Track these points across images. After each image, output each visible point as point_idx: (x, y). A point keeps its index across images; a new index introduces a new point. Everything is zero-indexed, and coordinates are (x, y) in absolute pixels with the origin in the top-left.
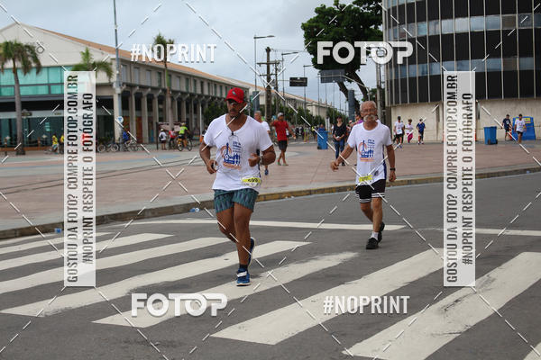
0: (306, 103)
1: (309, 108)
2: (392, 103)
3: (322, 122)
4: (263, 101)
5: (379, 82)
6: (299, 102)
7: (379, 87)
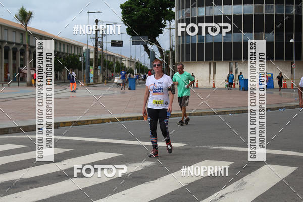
0: (121, 59)
1: (123, 62)
2: (179, 60)
3: (132, 72)
4: (92, 56)
5: (171, 45)
6: (117, 57)
7: (171, 49)
